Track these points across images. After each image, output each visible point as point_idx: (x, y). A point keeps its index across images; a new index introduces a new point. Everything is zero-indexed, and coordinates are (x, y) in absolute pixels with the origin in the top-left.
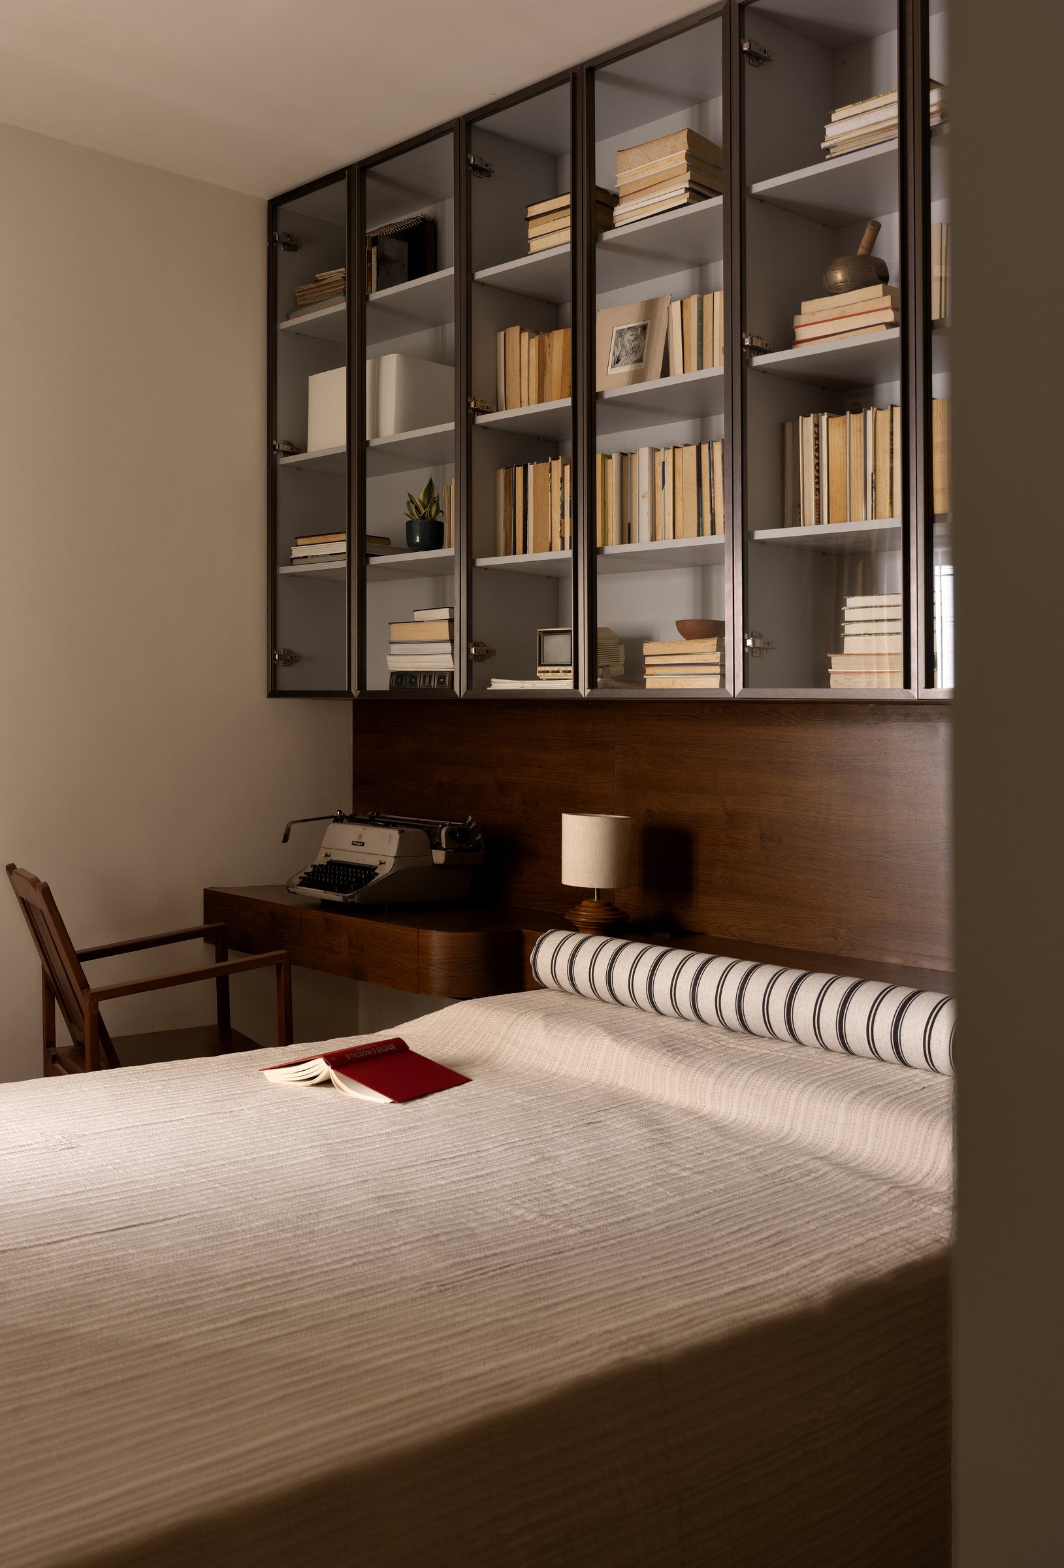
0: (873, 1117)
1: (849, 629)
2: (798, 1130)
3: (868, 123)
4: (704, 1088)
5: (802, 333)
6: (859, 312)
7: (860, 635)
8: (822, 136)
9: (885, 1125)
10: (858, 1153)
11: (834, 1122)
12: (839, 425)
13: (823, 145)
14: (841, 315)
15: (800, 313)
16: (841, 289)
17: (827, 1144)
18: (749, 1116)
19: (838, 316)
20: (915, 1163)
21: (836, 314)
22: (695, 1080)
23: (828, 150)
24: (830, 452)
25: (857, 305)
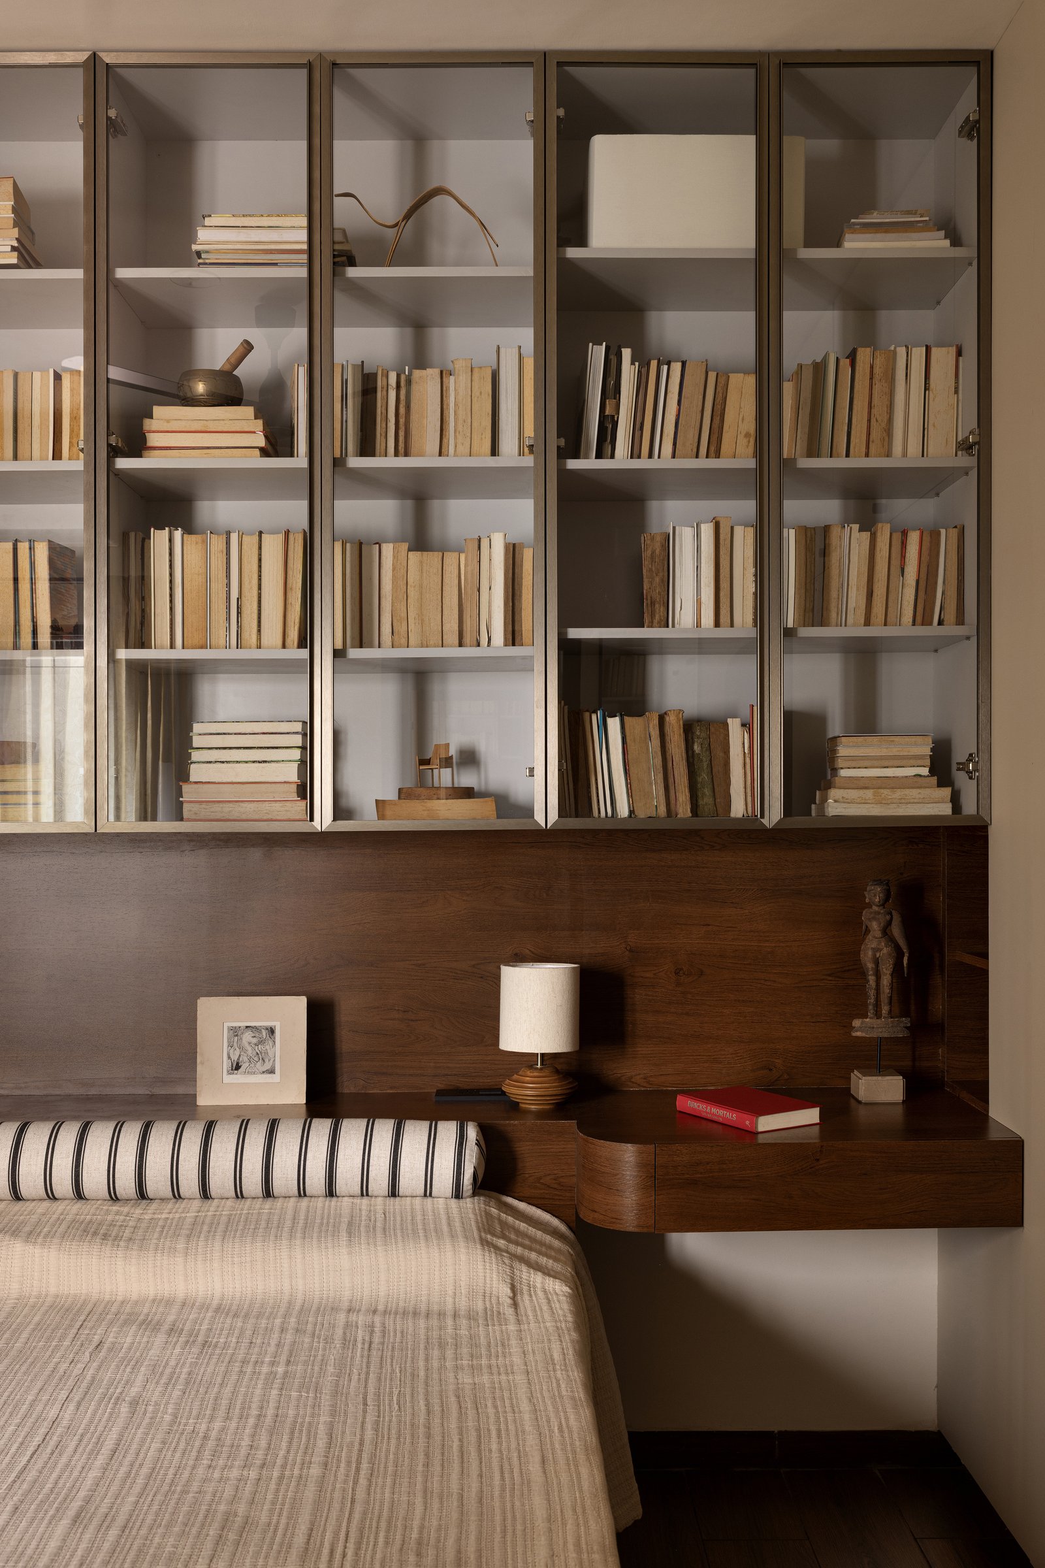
0: (381, 1255)
1: (195, 756)
2: (301, 1288)
3: (249, 240)
4: (172, 1271)
5: (154, 440)
6: (225, 430)
7: (210, 762)
8: (192, 238)
9: (395, 1260)
10: (374, 1294)
11: (339, 1270)
12: (197, 543)
13: (195, 247)
14: (203, 429)
15: (151, 417)
16: (200, 402)
17: (338, 1293)
18: (237, 1286)
19: (199, 429)
20: (436, 1287)
21: (196, 426)
22: (159, 1264)
23: (199, 254)
24: (185, 570)
25: (222, 422)
